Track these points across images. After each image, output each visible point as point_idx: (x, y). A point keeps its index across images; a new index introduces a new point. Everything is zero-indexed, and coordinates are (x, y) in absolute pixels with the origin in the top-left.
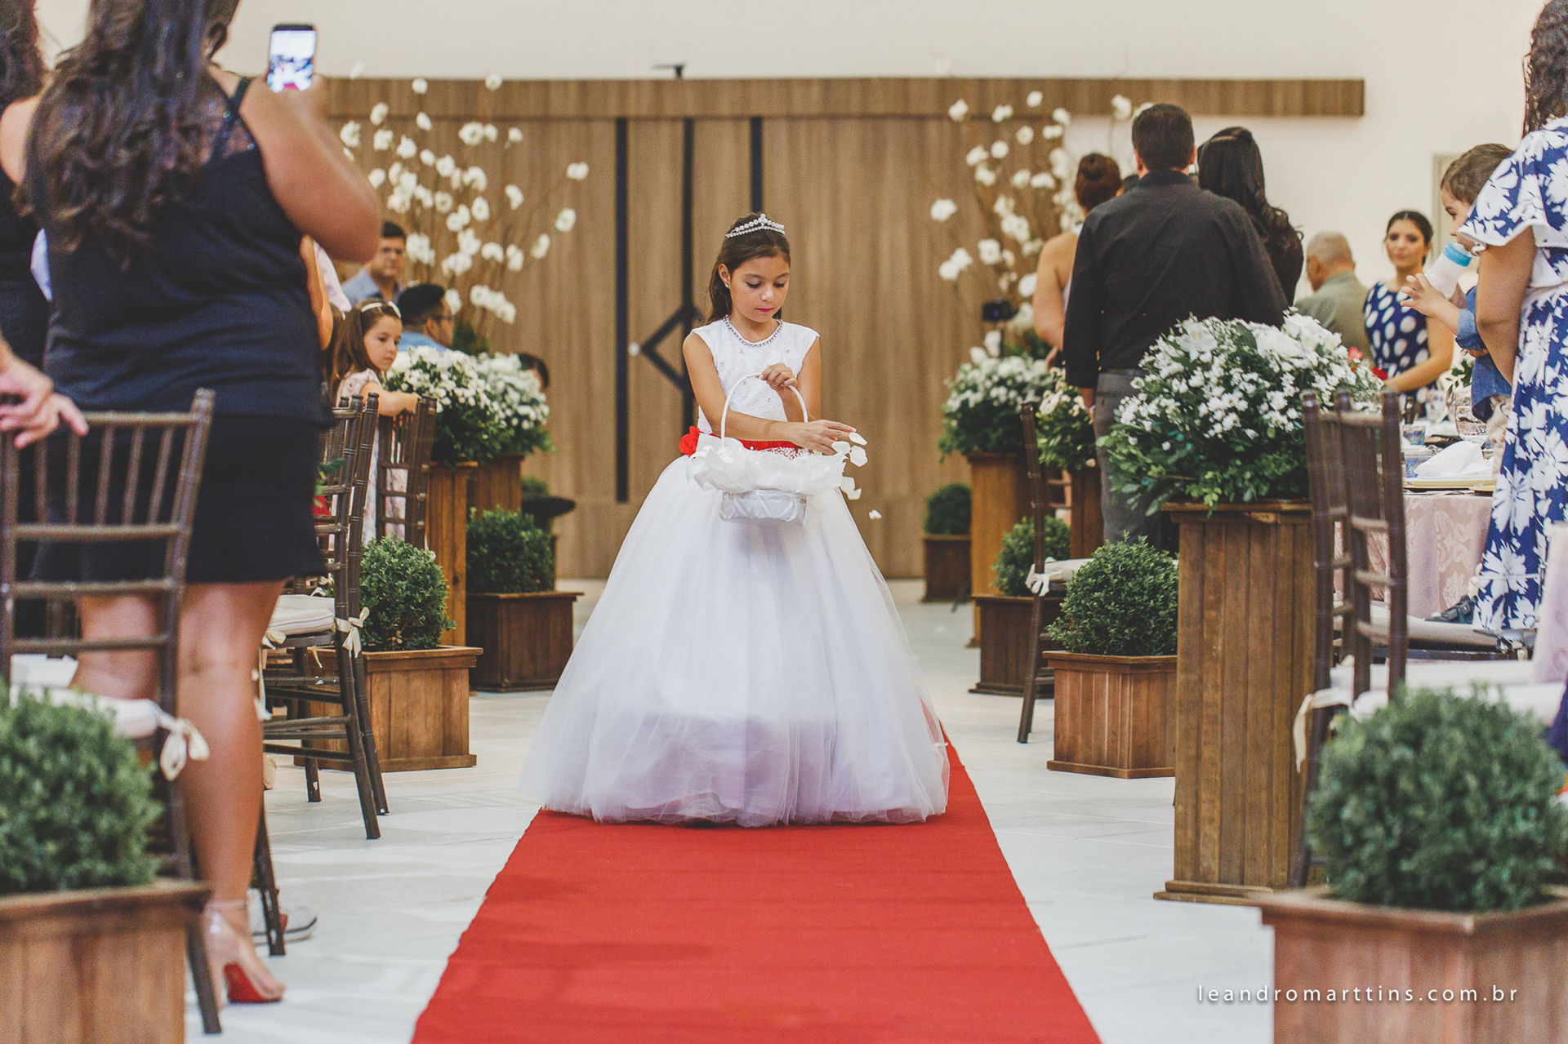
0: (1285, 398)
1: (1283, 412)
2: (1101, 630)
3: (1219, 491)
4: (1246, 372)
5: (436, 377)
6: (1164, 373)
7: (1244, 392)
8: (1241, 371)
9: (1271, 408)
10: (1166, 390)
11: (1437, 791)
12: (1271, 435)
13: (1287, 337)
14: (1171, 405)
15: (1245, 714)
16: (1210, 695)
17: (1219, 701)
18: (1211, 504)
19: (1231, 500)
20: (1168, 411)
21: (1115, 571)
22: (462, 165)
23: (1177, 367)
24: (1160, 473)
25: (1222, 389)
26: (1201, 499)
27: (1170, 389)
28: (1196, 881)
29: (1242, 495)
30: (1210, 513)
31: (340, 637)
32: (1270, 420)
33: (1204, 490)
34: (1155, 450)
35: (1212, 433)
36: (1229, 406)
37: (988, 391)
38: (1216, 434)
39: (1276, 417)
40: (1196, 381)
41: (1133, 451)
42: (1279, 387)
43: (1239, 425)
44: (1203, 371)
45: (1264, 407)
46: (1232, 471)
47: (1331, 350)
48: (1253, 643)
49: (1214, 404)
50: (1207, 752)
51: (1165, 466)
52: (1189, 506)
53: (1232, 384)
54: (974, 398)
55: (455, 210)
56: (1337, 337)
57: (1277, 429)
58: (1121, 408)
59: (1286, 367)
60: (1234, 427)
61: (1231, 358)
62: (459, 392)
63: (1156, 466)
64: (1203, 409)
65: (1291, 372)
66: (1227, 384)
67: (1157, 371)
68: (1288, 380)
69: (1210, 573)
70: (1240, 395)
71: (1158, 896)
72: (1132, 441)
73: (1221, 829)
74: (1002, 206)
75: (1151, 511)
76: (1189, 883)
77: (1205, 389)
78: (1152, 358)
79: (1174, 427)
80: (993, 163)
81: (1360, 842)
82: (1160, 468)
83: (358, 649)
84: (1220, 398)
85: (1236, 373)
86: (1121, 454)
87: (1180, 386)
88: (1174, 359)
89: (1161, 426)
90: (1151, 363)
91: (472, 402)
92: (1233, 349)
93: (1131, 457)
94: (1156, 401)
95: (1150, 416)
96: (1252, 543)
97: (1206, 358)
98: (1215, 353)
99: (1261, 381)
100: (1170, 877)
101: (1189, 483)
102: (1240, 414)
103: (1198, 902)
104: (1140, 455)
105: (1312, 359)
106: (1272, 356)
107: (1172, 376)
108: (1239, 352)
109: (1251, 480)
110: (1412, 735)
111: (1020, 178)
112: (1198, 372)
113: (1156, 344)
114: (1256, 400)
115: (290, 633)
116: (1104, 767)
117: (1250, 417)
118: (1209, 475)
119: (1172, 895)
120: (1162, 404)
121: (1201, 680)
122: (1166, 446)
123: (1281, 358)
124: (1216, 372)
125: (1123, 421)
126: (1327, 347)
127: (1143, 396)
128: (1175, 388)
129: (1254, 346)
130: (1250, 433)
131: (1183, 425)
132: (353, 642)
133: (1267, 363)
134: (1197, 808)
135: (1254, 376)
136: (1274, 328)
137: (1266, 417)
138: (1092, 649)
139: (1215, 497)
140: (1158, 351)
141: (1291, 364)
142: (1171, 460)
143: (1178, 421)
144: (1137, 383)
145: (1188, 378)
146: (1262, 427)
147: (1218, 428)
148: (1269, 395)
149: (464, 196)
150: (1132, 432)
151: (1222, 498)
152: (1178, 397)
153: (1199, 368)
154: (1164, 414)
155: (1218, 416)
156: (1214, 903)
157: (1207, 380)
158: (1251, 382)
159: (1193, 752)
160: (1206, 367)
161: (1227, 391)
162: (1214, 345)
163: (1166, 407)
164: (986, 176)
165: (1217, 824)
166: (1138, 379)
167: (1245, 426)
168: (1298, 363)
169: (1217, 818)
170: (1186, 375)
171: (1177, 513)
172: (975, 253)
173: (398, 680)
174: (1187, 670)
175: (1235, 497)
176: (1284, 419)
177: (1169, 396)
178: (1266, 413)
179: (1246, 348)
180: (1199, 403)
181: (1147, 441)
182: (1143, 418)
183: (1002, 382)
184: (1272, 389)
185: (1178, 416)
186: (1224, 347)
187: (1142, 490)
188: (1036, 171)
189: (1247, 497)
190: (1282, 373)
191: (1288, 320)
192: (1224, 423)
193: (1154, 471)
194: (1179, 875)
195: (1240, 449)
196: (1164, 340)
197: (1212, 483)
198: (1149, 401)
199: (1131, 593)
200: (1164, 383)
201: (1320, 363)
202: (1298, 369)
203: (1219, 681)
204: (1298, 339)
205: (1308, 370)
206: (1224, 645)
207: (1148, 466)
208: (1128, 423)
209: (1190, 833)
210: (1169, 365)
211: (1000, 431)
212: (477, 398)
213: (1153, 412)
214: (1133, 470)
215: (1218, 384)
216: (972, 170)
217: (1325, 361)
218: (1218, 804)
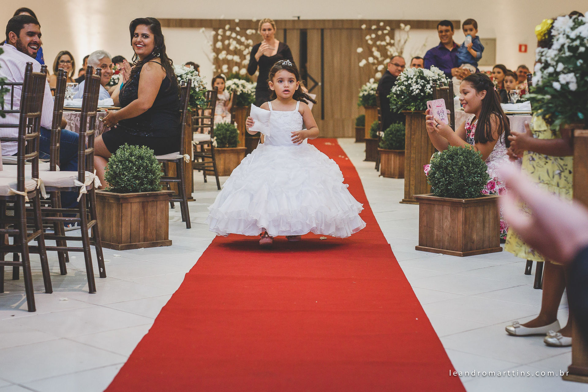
0: (430, 86)
1: (430, 89)
2: (391, 144)
3: (415, 107)
4: (421, 80)
5: (238, 86)
6: (402, 80)
7: (421, 85)
8: (420, 79)
9: (427, 88)
10: (403, 84)
11: (457, 170)
12: (427, 94)
13: (431, 72)
14: (404, 87)
15: (421, 160)
16: (413, 155)
17: (415, 157)
18: (413, 110)
19: (418, 110)
20: (403, 89)
21: (395, 130)
22: (247, 39)
23: (405, 79)
24: (401, 103)
25: (415, 84)
26: (410, 110)
27: (404, 84)
28: (410, 199)
29: (420, 109)
30: (413, 113)
31: (212, 142)
32: (427, 91)
33: (411, 107)
34: (400, 98)
35: (413, 94)
36: (417, 88)
37: (369, 92)
38: (414, 94)
39: (428, 90)
40: (409, 82)
41: (395, 98)
42: (429, 83)
43: (419, 92)
44: (411, 80)
45: (425, 88)
46: (418, 103)
47: (441, 75)
48: (423, 143)
49: (414, 87)
50: (412, 169)
51: (402, 102)
52: (408, 111)
53: (418, 82)
54: (366, 93)
55: (245, 50)
56: (443, 72)
57: (428, 93)
58: (392, 89)
59: (431, 79)
60: (418, 93)
61: (418, 77)
62: (243, 90)
63: (400, 102)
64: (411, 89)
65: (432, 80)
66: (417, 83)
67: (400, 80)
68: (431, 82)
69: (413, 127)
70: (420, 85)
71: (400, 203)
72: (395, 96)
73: (415, 186)
74: (374, 49)
75: (399, 112)
76: (407, 199)
77: (412, 84)
78: (400, 77)
79: (404, 93)
80: (372, 39)
81: (439, 182)
82: (401, 102)
83: (216, 146)
84: (415, 86)
85: (419, 80)
86: (392, 99)
87: (406, 83)
88: (405, 77)
89: (401, 93)
90: (400, 78)
91: (247, 92)
92: (418, 74)
93: (395, 100)
94: (400, 87)
95: (399, 90)
96: (423, 119)
97: (412, 77)
98: (414, 76)
99: (425, 82)
100: (403, 198)
101: (408, 106)
102: (420, 90)
103: (410, 204)
104: (396, 99)
105: (437, 77)
106: (427, 76)
107: (404, 81)
108: (420, 75)
109: (422, 105)
110: (451, 157)
111: (378, 43)
112: (410, 80)
113: (400, 73)
114: (424, 86)
115: (200, 141)
116: (391, 176)
117: (422, 90)
118: (412, 104)
119: (404, 202)
120: (402, 87)
121: (411, 152)
122: (403, 97)
123: (430, 77)
124: (414, 80)
125: (393, 91)
126: (440, 74)
127: (397, 86)
128: (405, 84)
129: (423, 74)
130: (422, 94)
131: (406, 92)
132: (215, 144)
133: (426, 78)
134: (409, 182)
135: (423, 81)
136: (428, 70)
137: (426, 90)
138: (389, 148)
139: (414, 109)
140: (401, 75)
141: (432, 78)
142: (403, 100)
143: (405, 91)
144: (396, 83)
145: (408, 81)
146: (425, 93)
147: (414, 93)
148: (427, 85)
149: (247, 46)
150: (394, 94)
151: (415, 109)
152: (405, 86)
153: (410, 79)
154: (402, 90)
155: (415, 90)
156: (413, 204)
157: (412, 82)
158: (422, 82)
159: (409, 169)
160: (412, 79)
161: (416, 84)
162: (414, 74)
163: (402, 88)
164: (370, 42)
165: (414, 186)
166: (396, 82)
167: (421, 92)
168: (433, 78)
169: (414, 184)
170: (407, 81)
171: (405, 113)
172: (367, 60)
173: (227, 155)
174: (407, 150)
175: (418, 109)
176: (430, 91)
177: (403, 85)
178: (426, 89)
179: (421, 74)
180: (410, 87)
181: (398, 96)
182: (397, 91)
183: (372, 89)
184: (427, 84)
185: (405, 90)
186: (416, 74)
187: (397, 107)
188: (382, 41)
189: (421, 109)
190: (430, 80)
191: (431, 68)
192: (416, 92)
193: (400, 103)
194: (405, 197)
195: (419, 98)
196: (403, 72)
197: (413, 106)
198: (399, 87)
199: (399, 135)
200: (402, 82)
201: (439, 78)
202: (434, 79)
203: (415, 152)
204: (434, 72)
205: (436, 80)
206: (416, 144)
207: (398, 102)
208: (394, 92)
209: (408, 187)
210: (403, 78)
211: (372, 101)
212: (248, 91)
213: (399, 89)
214: (395, 103)
215: (415, 83)
216: (367, 41)
217: (440, 77)
218: (414, 181)
